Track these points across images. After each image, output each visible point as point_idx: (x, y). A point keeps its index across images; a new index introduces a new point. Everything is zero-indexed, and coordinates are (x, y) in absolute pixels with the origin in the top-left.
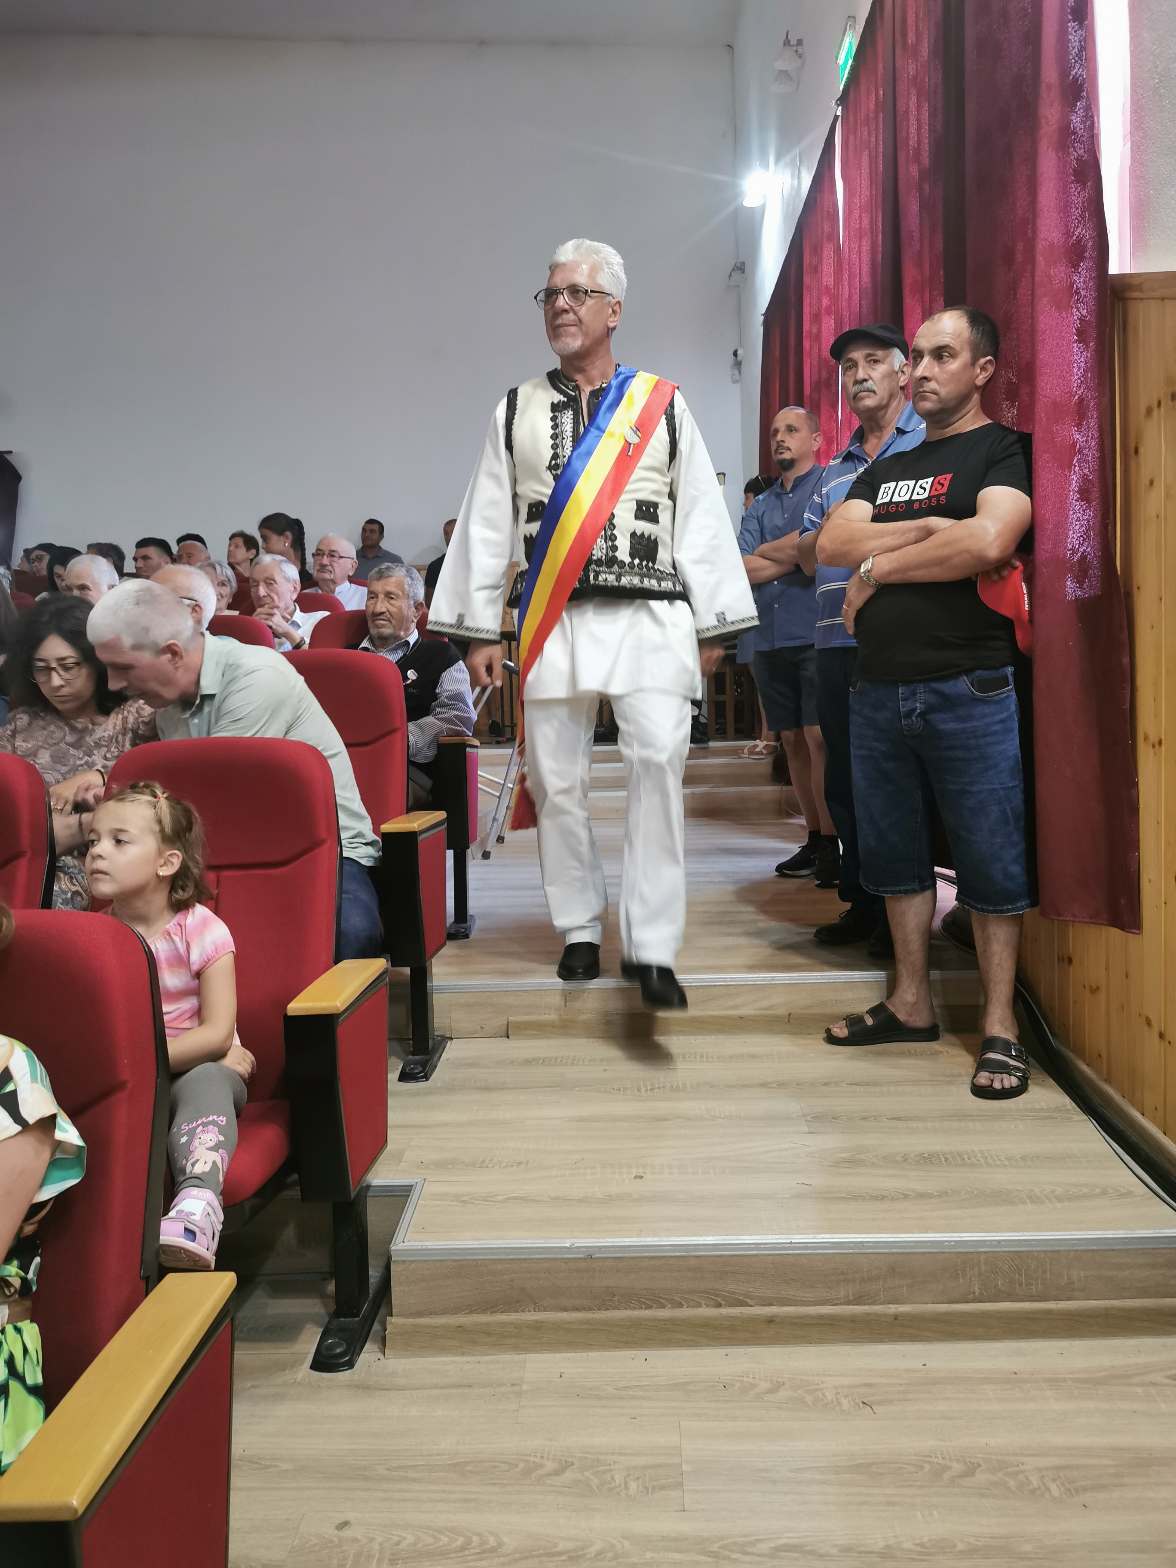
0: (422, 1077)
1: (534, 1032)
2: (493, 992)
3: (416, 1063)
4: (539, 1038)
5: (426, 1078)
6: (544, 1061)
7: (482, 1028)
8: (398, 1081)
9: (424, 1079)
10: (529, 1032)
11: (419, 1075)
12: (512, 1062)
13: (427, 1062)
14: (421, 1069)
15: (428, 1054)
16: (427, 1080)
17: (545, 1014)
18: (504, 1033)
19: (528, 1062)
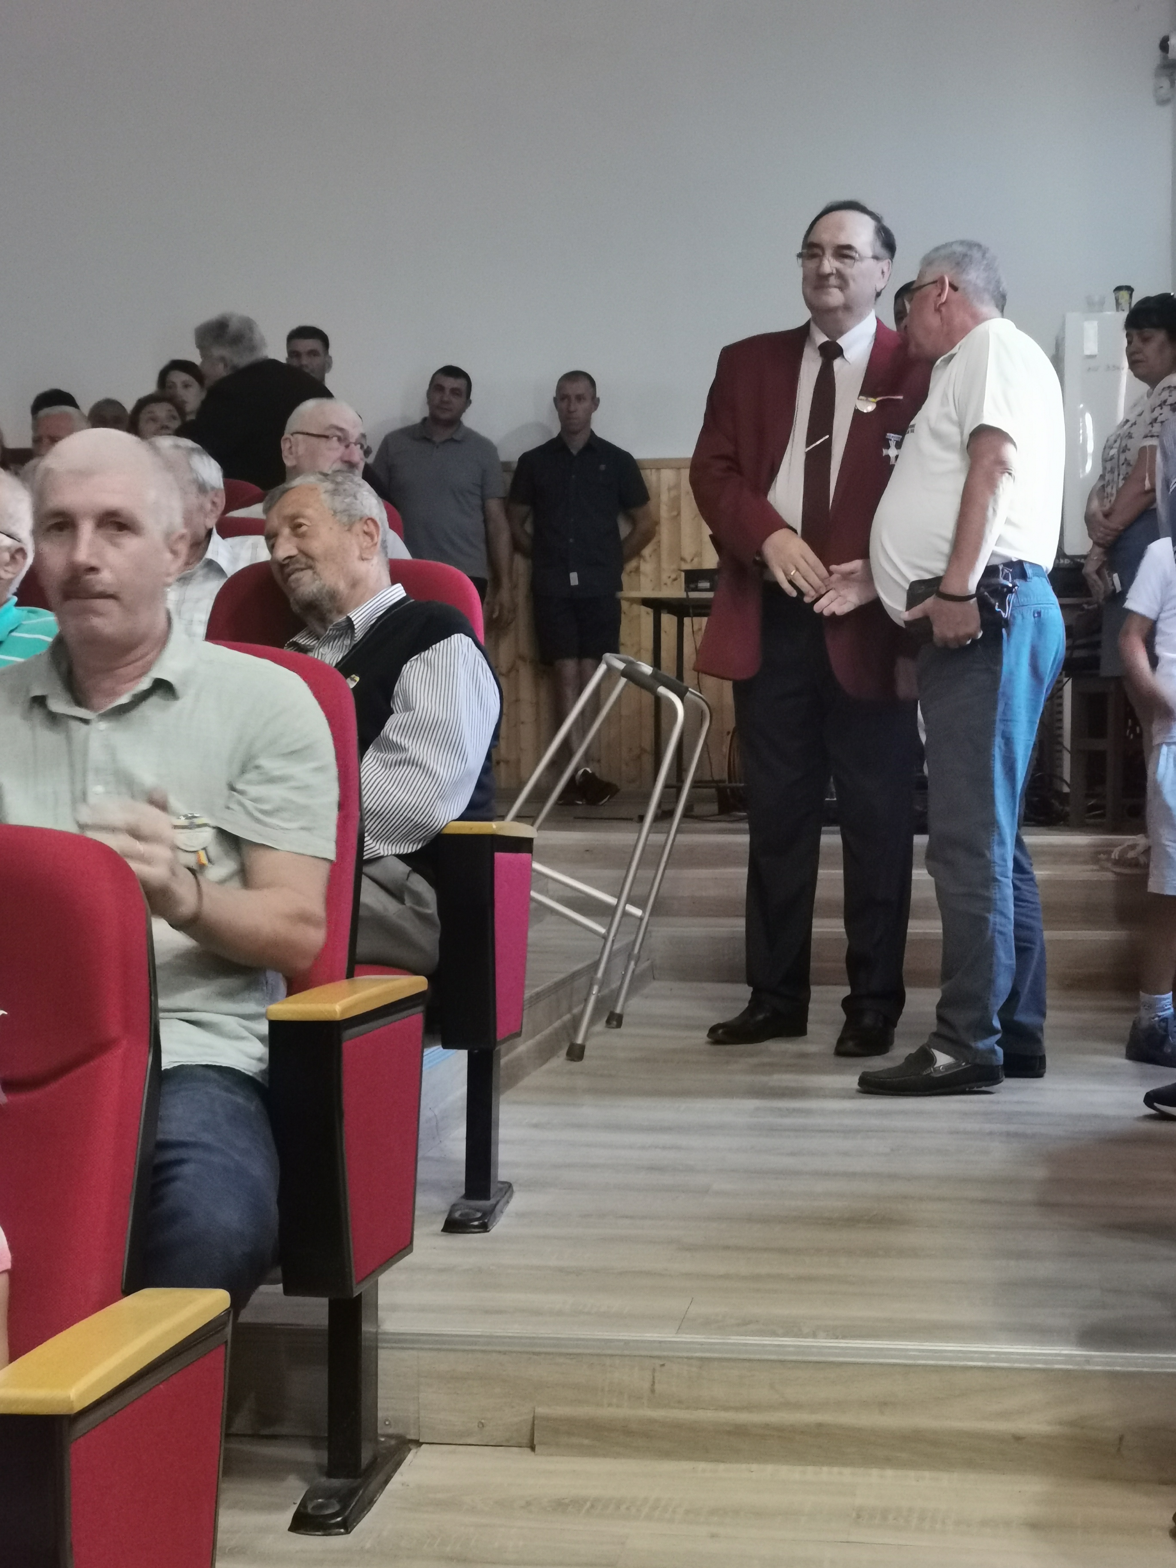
0: (338, 1525)
1: (586, 1442)
2: (505, 1353)
3: (330, 1495)
4: (595, 1455)
5: (347, 1526)
6: (592, 1506)
7: (482, 1425)
8: (290, 1529)
9: (342, 1530)
10: (574, 1440)
11: (333, 1521)
12: (528, 1504)
13: (353, 1492)
14: (336, 1508)
15: (355, 1477)
16: (348, 1532)
17: (610, 1405)
18: (525, 1441)
19: (561, 1506)
